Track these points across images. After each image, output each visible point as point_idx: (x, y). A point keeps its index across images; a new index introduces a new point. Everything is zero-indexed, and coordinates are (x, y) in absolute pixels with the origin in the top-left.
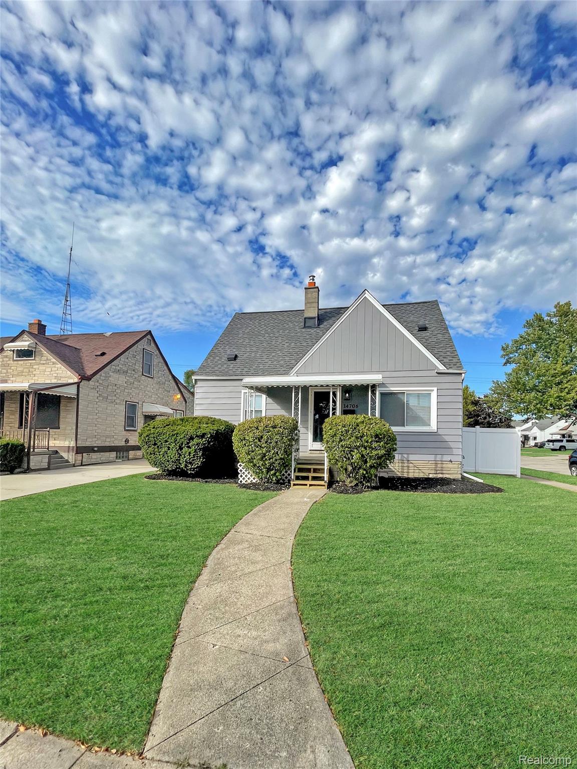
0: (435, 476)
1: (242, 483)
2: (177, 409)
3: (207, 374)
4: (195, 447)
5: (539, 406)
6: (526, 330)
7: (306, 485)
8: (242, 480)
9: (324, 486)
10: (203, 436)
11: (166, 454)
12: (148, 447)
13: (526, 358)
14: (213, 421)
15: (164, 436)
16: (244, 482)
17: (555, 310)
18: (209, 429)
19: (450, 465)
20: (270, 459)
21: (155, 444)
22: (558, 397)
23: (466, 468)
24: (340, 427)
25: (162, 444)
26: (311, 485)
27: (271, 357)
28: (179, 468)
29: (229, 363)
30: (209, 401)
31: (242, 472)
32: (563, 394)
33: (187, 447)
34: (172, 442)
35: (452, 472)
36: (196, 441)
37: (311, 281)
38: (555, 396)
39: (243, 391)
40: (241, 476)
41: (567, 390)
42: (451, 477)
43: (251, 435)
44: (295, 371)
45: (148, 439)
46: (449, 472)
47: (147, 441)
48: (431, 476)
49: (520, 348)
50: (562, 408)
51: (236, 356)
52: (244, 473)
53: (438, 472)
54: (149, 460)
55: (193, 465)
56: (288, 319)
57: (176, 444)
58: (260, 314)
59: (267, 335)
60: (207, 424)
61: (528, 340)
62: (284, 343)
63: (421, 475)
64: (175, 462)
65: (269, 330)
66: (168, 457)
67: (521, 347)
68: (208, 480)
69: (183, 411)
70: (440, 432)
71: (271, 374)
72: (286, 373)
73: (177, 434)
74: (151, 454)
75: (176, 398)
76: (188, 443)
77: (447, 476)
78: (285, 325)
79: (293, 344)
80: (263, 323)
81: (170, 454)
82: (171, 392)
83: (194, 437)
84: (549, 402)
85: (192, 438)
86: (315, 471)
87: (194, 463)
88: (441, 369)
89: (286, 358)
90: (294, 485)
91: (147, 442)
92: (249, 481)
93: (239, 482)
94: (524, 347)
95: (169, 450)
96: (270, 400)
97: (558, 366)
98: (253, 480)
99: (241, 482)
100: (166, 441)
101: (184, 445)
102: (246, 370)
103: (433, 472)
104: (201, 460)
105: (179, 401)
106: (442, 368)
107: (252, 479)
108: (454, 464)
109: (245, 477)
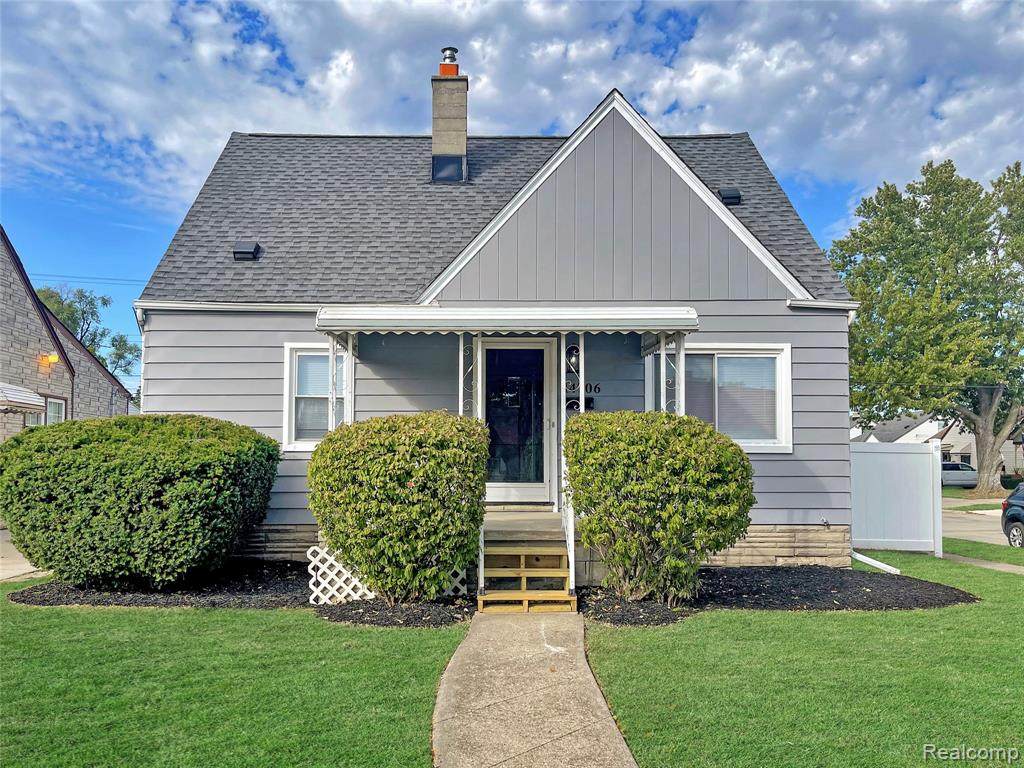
0: (791, 561)
1: (321, 603)
2: (48, 392)
3: (177, 295)
4: (180, 505)
5: (897, 390)
6: (861, 219)
7: (520, 602)
8: (321, 595)
9: (567, 602)
10: (202, 471)
11: (87, 526)
12: (27, 508)
13: (867, 281)
14: (220, 430)
15: (81, 474)
16: (324, 599)
17: (923, 179)
18: (216, 452)
19: (826, 535)
20: (429, 534)
21: (50, 499)
22: (936, 371)
23: (860, 540)
24: (622, 445)
25: (71, 497)
26: (532, 603)
27: (358, 254)
28: (127, 566)
29: (240, 266)
30: (186, 371)
31: (320, 572)
32: (945, 365)
33: (154, 504)
34: (105, 492)
35: (830, 552)
36: (182, 487)
37: (448, 61)
38: (930, 369)
39: (288, 346)
40: (317, 584)
41: (951, 356)
42: (831, 563)
43: (376, 468)
44: (435, 295)
45: (26, 485)
46: (823, 551)
47: (21, 489)
48: (780, 562)
49: (851, 262)
50: (943, 395)
51: (258, 249)
52: (324, 573)
53: (798, 551)
54: (27, 547)
55: (170, 557)
56: (383, 157)
57: (119, 498)
58: (303, 140)
59: (333, 196)
60: (203, 436)
61: (869, 243)
62: (385, 218)
63: (758, 561)
64: (116, 552)
65: (337, 184)
66: (92, 535)
67: (852, 258)
68: (217, 598)
69: (66, 401)
70: (803, 453)
71: (366, 299)
72: (410, 298)
73: (123, 466)
74: (34, 527)
75: (45, 362)
76: (159, 494)
77: (820, 561)
78: (378, 172)
79: (411, 223)
80: (315, 165)
81: (100, 528)
82: (32, 345)
83: (177, 474)
84: (918, 383)
85: (168, 480)
86: (533, 561)
87: (176, 551)
88: (799, 297)
89: (400, 260)
90: (487, 604)
91: (21, 494)
92: (340, 598)
93: (312, 602)
94: (860, 258)
95: (95, 514)
96: (365, 371)
97: (934, 302)
98: (352, 593)
99: (317, 599)
100: (87, 490)
101: (144, 500)
102: (292, 286)
103: (785, 552)
104: (198, 541)
105: (53, 370)
106: (801, 295)
107: (348, 590)
108: (835, 531)
109: (328, 586)
